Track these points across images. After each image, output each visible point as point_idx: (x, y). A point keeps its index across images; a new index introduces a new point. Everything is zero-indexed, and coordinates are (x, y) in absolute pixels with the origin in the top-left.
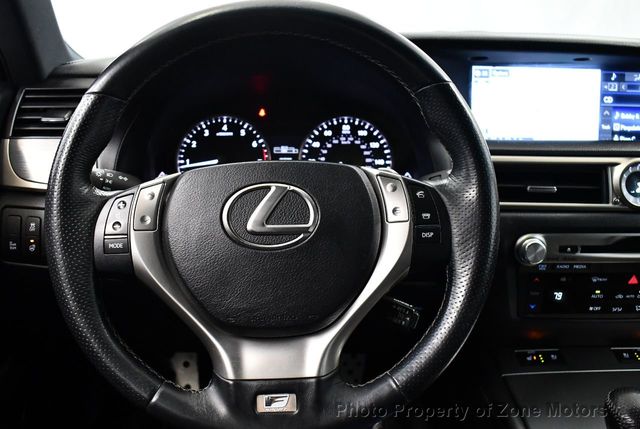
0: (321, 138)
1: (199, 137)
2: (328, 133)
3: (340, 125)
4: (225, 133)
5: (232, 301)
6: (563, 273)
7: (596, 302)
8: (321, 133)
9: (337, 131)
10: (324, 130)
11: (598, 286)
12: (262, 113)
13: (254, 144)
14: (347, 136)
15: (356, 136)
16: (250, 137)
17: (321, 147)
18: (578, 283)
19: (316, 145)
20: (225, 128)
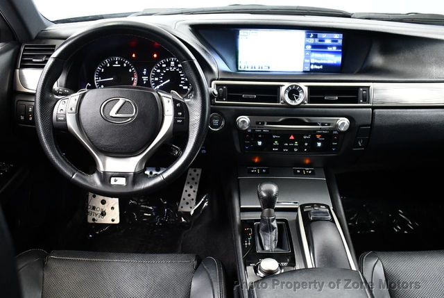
0: (161, 68)
1: (105, 67)
2: (164, 66)
3: (170, 62)
4: (117, 65)
5: (103, 142)
6: (259, 133)
7: (276, 147)
8: (161, 65)
9: (168, 64)
10: (162, 64)
11: (276, 139)
12: (134, 56)
13: (130, 71)
14: (173, 67)
15: (177, 67)
16: (128, 67)
17: (161, 72)
18: (267, 137)
19: (159, 71)
20: (117, 63)
